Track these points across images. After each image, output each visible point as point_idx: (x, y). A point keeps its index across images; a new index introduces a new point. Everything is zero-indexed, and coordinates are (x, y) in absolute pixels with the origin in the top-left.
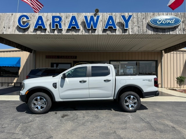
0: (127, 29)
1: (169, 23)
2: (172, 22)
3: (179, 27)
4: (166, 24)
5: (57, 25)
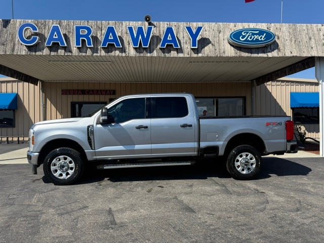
0: (195, 49)
1: (257, 40)
2: (261, 38)
3: (272, 46)
4: (252, 41)
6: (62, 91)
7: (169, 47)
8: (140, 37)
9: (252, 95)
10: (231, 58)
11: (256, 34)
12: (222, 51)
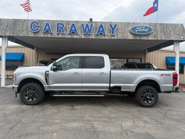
0: (113, 35)
1: (144, 32)
2: (146, 30)
3: (151, 34)
4: (142, 32)
5: (60, 30)
6: (47, 53)
7: (101, 34)
8: (87, 29)
9: (145, 57)
10: (131, 40)
11: (144, 28)
12: (127, 36)
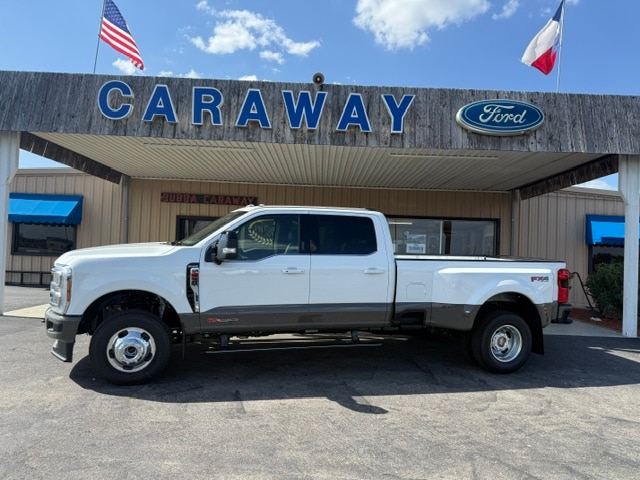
0: (398, 134)
1: (510, 123)
2: (518, 119)
3: (538, 133)
4: (502, 124)
6: (162, 194)
7: (353, 131)
8: (304, 112)
9: (512, 216)
11: (509, 111)
12: (447, 140)
